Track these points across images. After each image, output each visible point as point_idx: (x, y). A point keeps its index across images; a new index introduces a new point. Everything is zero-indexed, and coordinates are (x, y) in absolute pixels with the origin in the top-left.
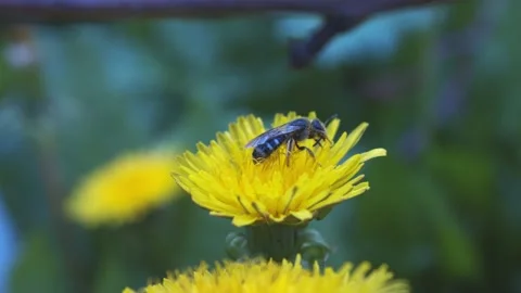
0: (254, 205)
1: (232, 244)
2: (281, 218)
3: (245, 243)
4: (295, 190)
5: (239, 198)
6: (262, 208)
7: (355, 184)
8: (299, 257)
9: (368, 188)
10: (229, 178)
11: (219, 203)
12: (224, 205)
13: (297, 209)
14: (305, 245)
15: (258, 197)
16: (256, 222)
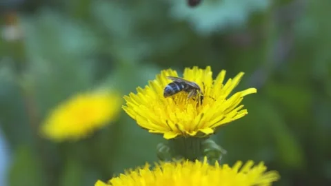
0: (177, 126)
1: (160, 150)
2: (194, 134)
3: (168, 149)
4: (202, 115)
5: (167, 121)
6: (182, 127)
7: (238, 111)
8: (206, 158)
9: (247, 113)
10: (159, 109)
11: (153, 125)
12: (156, 126)
13: (202, 127)
14: (206, 150)
15: (178, 121)
16: (178, 136)
